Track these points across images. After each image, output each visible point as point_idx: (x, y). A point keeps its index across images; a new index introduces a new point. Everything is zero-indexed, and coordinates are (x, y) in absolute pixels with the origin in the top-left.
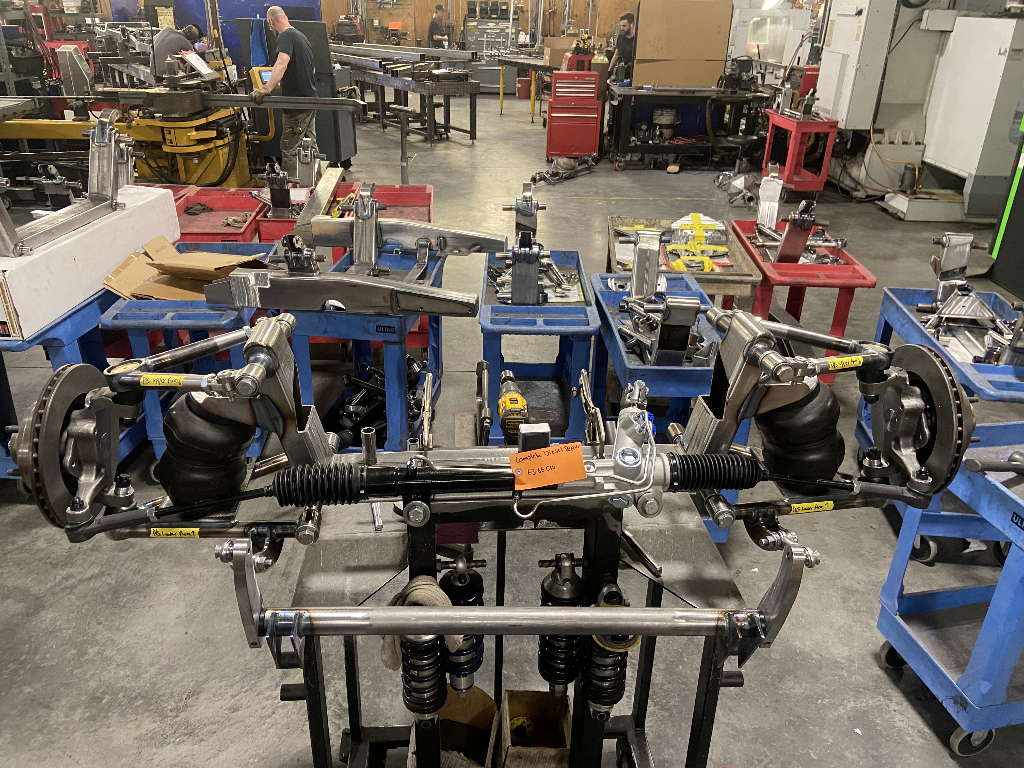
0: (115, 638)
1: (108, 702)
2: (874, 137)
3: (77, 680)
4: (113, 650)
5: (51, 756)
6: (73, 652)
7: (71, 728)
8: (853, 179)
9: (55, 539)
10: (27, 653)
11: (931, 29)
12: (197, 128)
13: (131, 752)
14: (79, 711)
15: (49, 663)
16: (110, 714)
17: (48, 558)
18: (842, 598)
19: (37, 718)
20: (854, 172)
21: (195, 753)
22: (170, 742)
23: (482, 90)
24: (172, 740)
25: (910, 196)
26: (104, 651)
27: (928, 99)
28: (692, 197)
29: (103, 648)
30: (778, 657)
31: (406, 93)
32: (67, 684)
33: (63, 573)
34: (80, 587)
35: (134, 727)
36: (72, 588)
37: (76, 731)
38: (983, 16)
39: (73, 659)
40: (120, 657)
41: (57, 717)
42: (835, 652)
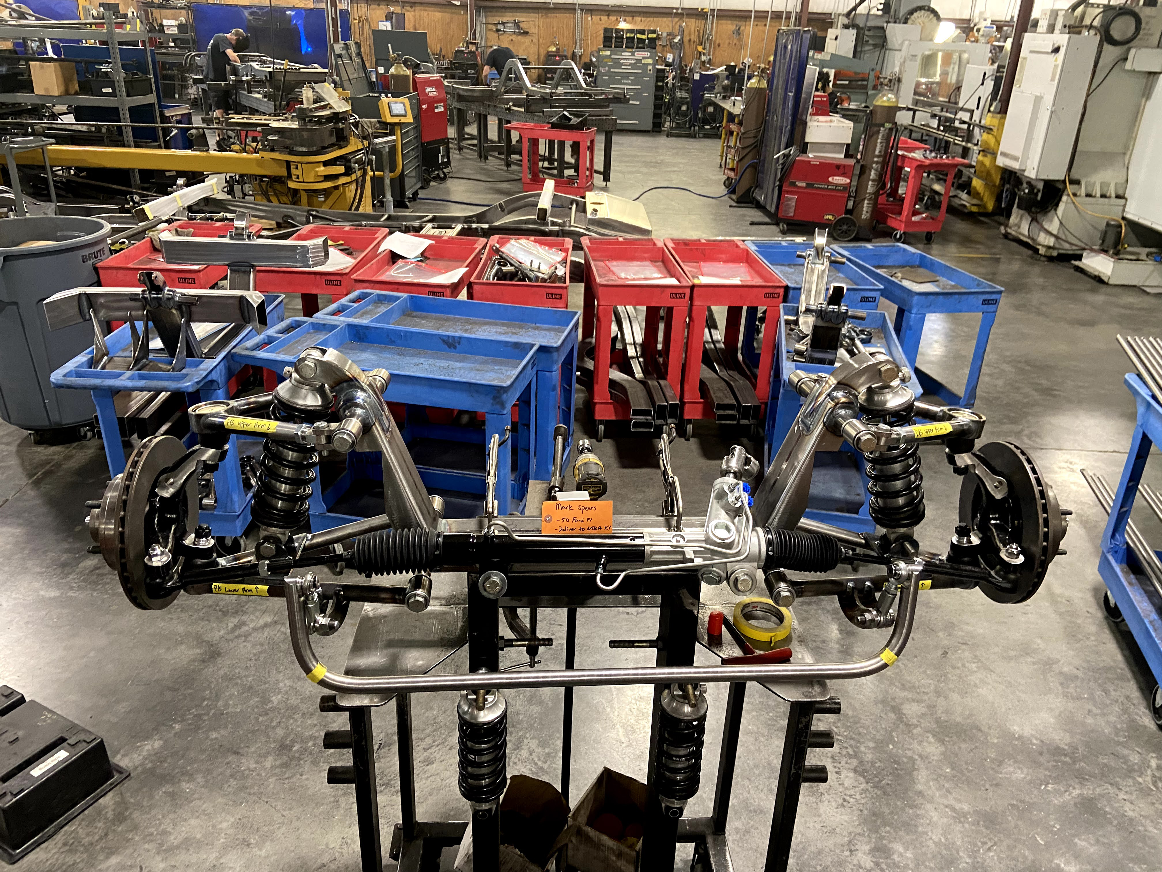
1: (298, 751)
2: (1070, 189)
3: (263, 728)
5: (247, 801)
6: (257, 699)
7: (263, 775)
10: (208, 699)
11: (1137, 69)
12: (326, 164)
13: (326, 801)
14: (270, 758)
15: (233, 710)
16: (302, 762)
17: (217, 605)
18: (1061, 684)
19: (227, 763)
23: (618, 127)
25: (1113, 256)
26: (288, 699)
27: (1132, 147)
30: (996, 741)
32: (254, 732)
33: (235, 621)
34: (254, 635)
36: (246, 636)
37: (268, 778)
39: (257, 707)
41: (248, 763)
42: (1057, 738)
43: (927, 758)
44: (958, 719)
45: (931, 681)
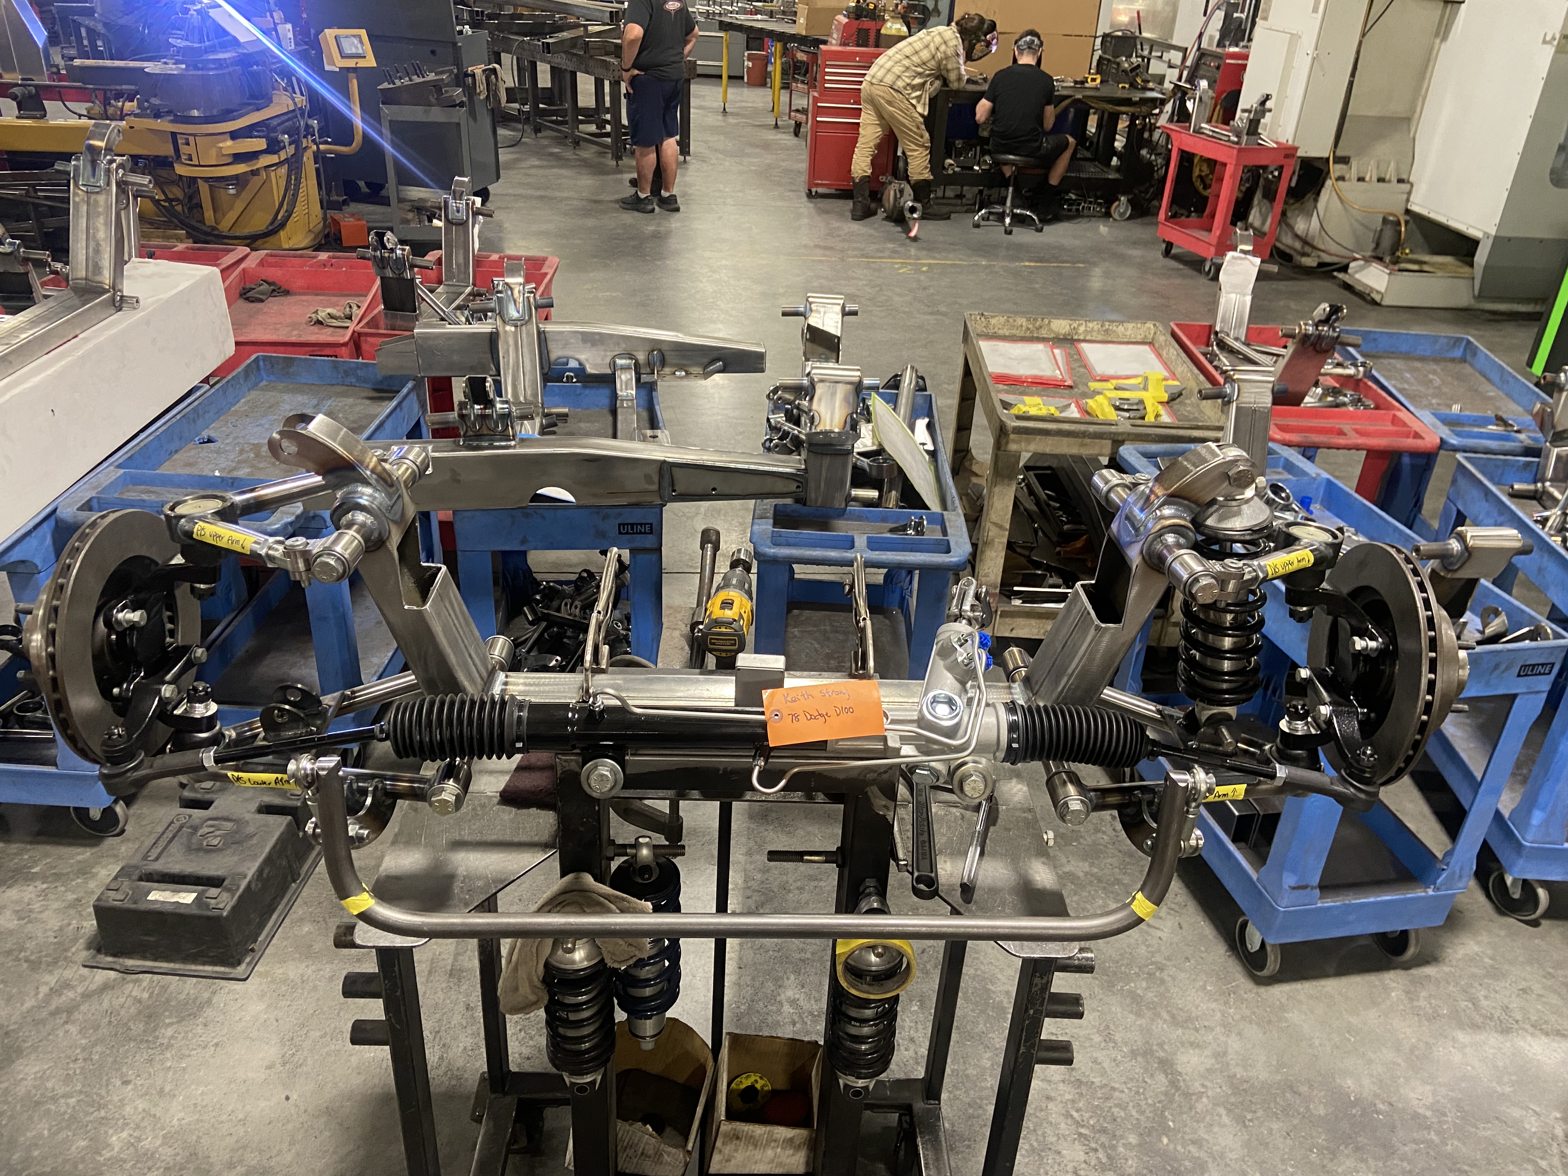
0: (158, 1112)
2: (1335, 170)
4: (155, 1137)
6: (82, 1143)
8: (1297, 236)
9: (31, 911)
12: (234, 135)
17: (22, 949)
18: (1408, 992)
20: (1300, 226)
23: (698, 72)
25: (1391, 266)
26: (139, 1140)
27: (1419, 109)
28: (1048, 261)
29: (136, 1134)
30: (1322, 1112)
31: (574, 75)
33: (51, 979)
34: (84, 1008)
36: (70, 1010)
40: (170, 1151)
42: (1412, 1095)
43: (1222, 1156)
44: (1264, 1075)
45: (1213, 1005)
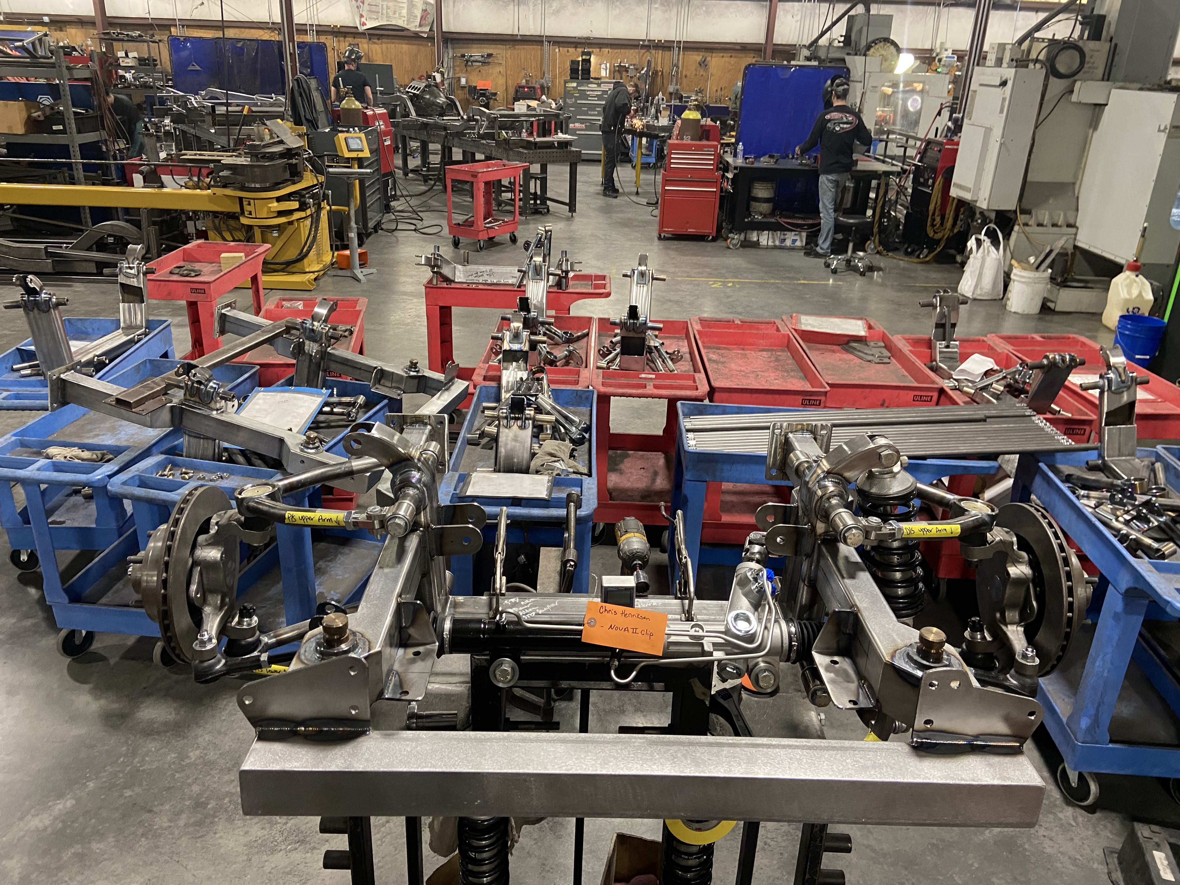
1: (213, 808)
2: (1022, 218)
3: (179, 784)
5: (158, 861)
6: (173, 755)
7: (176, 833)
10: (125, 756)
11: (1083, 101)
12: (279, 199)
13: (241, 859)
14: (184, 816)
15: (149, 767)
16: (216, 820)
19: (140, 822)
21: (307, 861)
22: (281, 850)
24: (283, 847)
25: (1061, 284)
27: (1080, 178)
28: (817, 280)
29: (205, 752)
32: (169, 788)
35: (242, 833)
37: (181, 837)
38: (1141, 89)
39: (174, 763)
41: (162, 821)
